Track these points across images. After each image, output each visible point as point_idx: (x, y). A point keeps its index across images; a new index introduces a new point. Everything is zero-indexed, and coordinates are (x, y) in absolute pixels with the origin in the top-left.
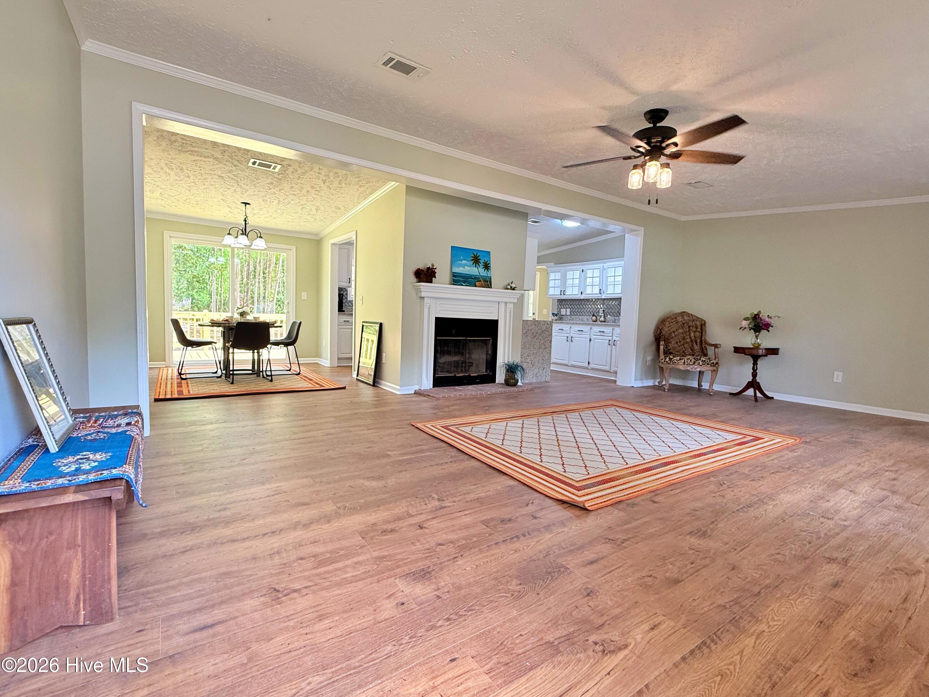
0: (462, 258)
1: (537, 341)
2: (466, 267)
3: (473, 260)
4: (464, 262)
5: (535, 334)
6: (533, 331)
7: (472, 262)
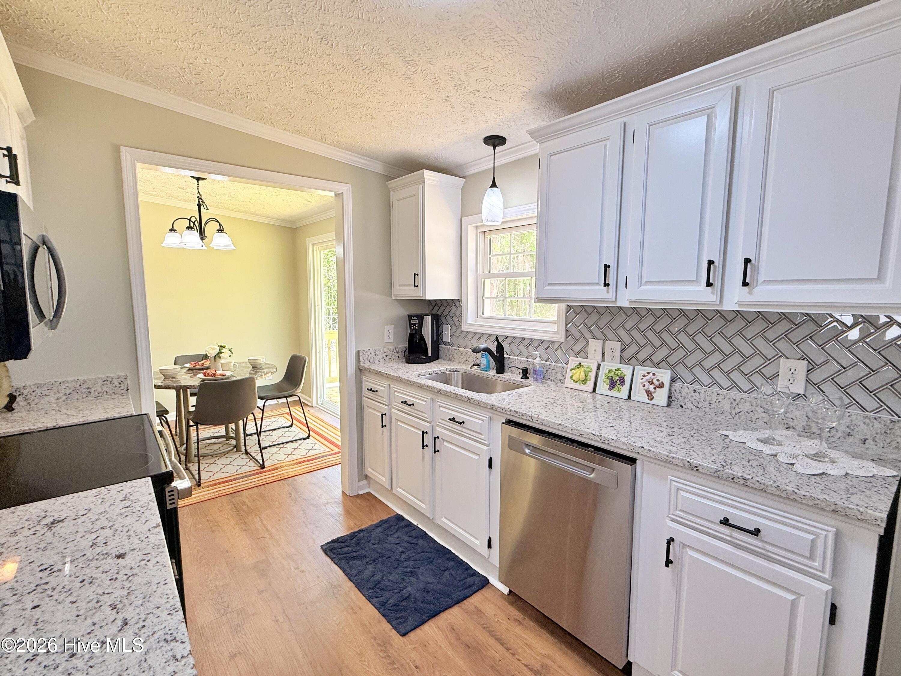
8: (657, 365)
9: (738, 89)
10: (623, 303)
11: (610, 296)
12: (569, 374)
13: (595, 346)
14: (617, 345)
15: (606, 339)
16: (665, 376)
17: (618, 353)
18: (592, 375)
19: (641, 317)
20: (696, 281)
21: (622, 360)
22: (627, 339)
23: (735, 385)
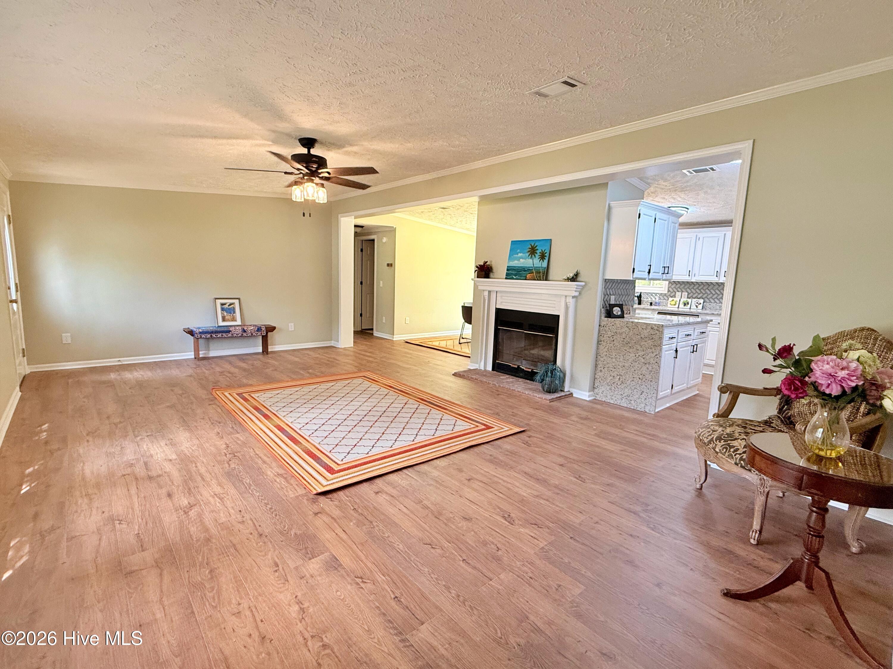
0: (518, 251)
1: (631, 350)
2: (521, 260)
3: (529, 251)
4: (520, 255)
5: (627, 339)
6: (624, 336)
7: (528, 254)
8: (699, 299)
9: (725, 234)
10: (693, 280)
11: (690, 279)
12: (669, 303)
13: (678, 294)
14: (687, 293)
15: (682, 292)
16: (701, 301)
17: (686, 296)
18: (678, 303)
19: (677, 284)
20: (714, 275)
21: (688, 298)
22: (690, 292)
23: (715, 302)
